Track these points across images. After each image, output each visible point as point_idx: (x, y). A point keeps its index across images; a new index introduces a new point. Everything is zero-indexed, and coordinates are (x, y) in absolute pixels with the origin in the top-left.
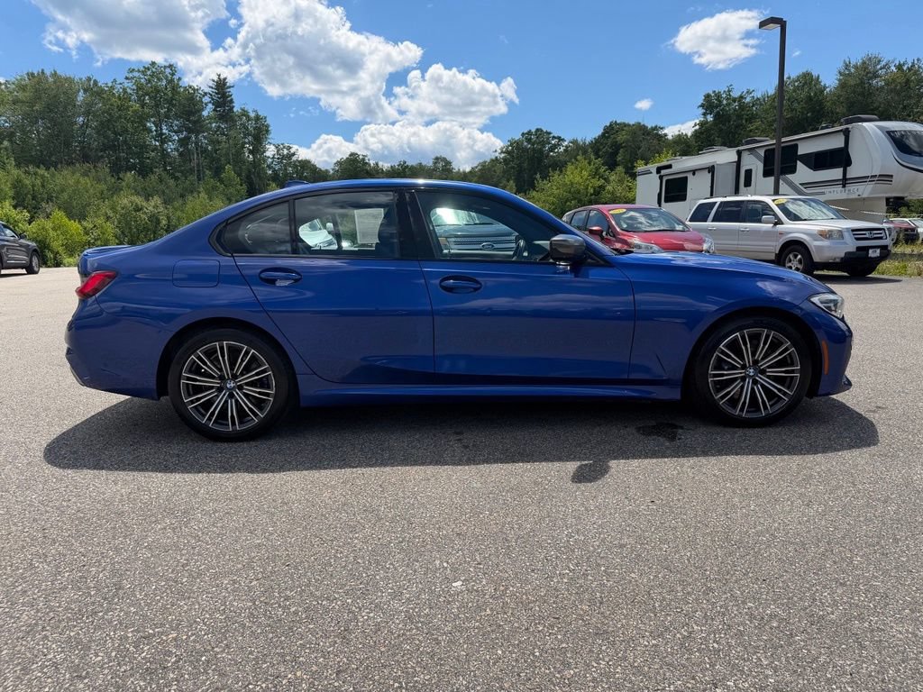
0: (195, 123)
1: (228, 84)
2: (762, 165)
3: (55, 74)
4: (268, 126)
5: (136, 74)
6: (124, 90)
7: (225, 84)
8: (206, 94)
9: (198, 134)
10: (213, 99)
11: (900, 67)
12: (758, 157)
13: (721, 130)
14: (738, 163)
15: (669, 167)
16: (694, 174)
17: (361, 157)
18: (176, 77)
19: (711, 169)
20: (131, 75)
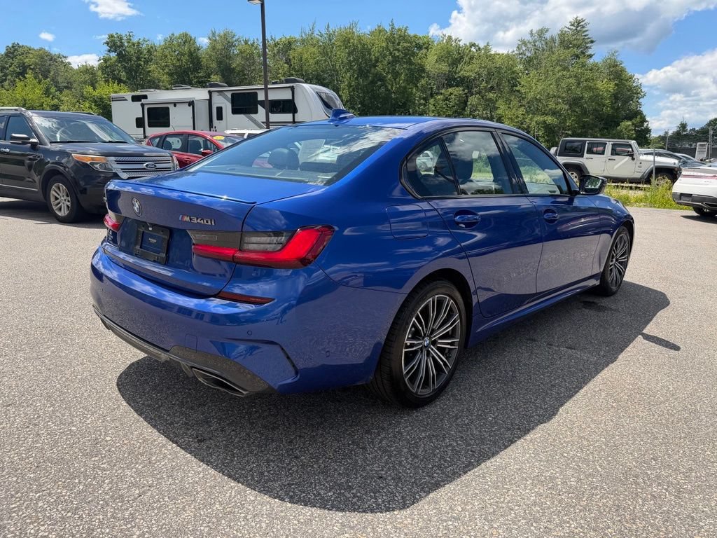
2: (230, 105)
11: (246, 42)
12: (226, 97)
13: (125, 67)
14: (210, 101)
15: (145, 97)
16: (175, 106)
19: (191, 103)
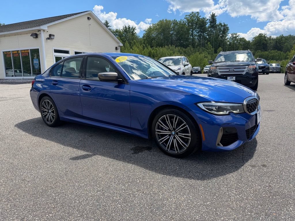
0: (203, 29)
1: (215, 15)
3: (166, 20)
4: (228, 28)
5: (187, 17)
6: (184, 22)
7: (214, 15)
8: (208, 19)
9: (203, 32)
10: (210, 21)
17: (264, 35)
18: (199, 16)
20: (186, 17)
